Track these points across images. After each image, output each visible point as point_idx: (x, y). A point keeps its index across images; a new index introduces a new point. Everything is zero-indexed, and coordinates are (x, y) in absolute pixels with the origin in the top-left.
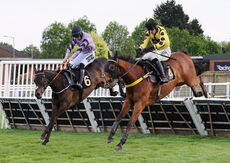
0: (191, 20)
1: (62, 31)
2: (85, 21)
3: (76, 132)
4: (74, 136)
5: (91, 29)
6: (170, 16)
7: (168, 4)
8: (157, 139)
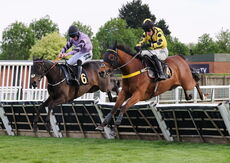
0: (157, 21)
1: (23, 31)
2: (47, 20)
3: (36, 137)
4: (35, 142)
5: (53, 30)
6: (136, 16)
7: (133, 3)
8: (121, 145)
